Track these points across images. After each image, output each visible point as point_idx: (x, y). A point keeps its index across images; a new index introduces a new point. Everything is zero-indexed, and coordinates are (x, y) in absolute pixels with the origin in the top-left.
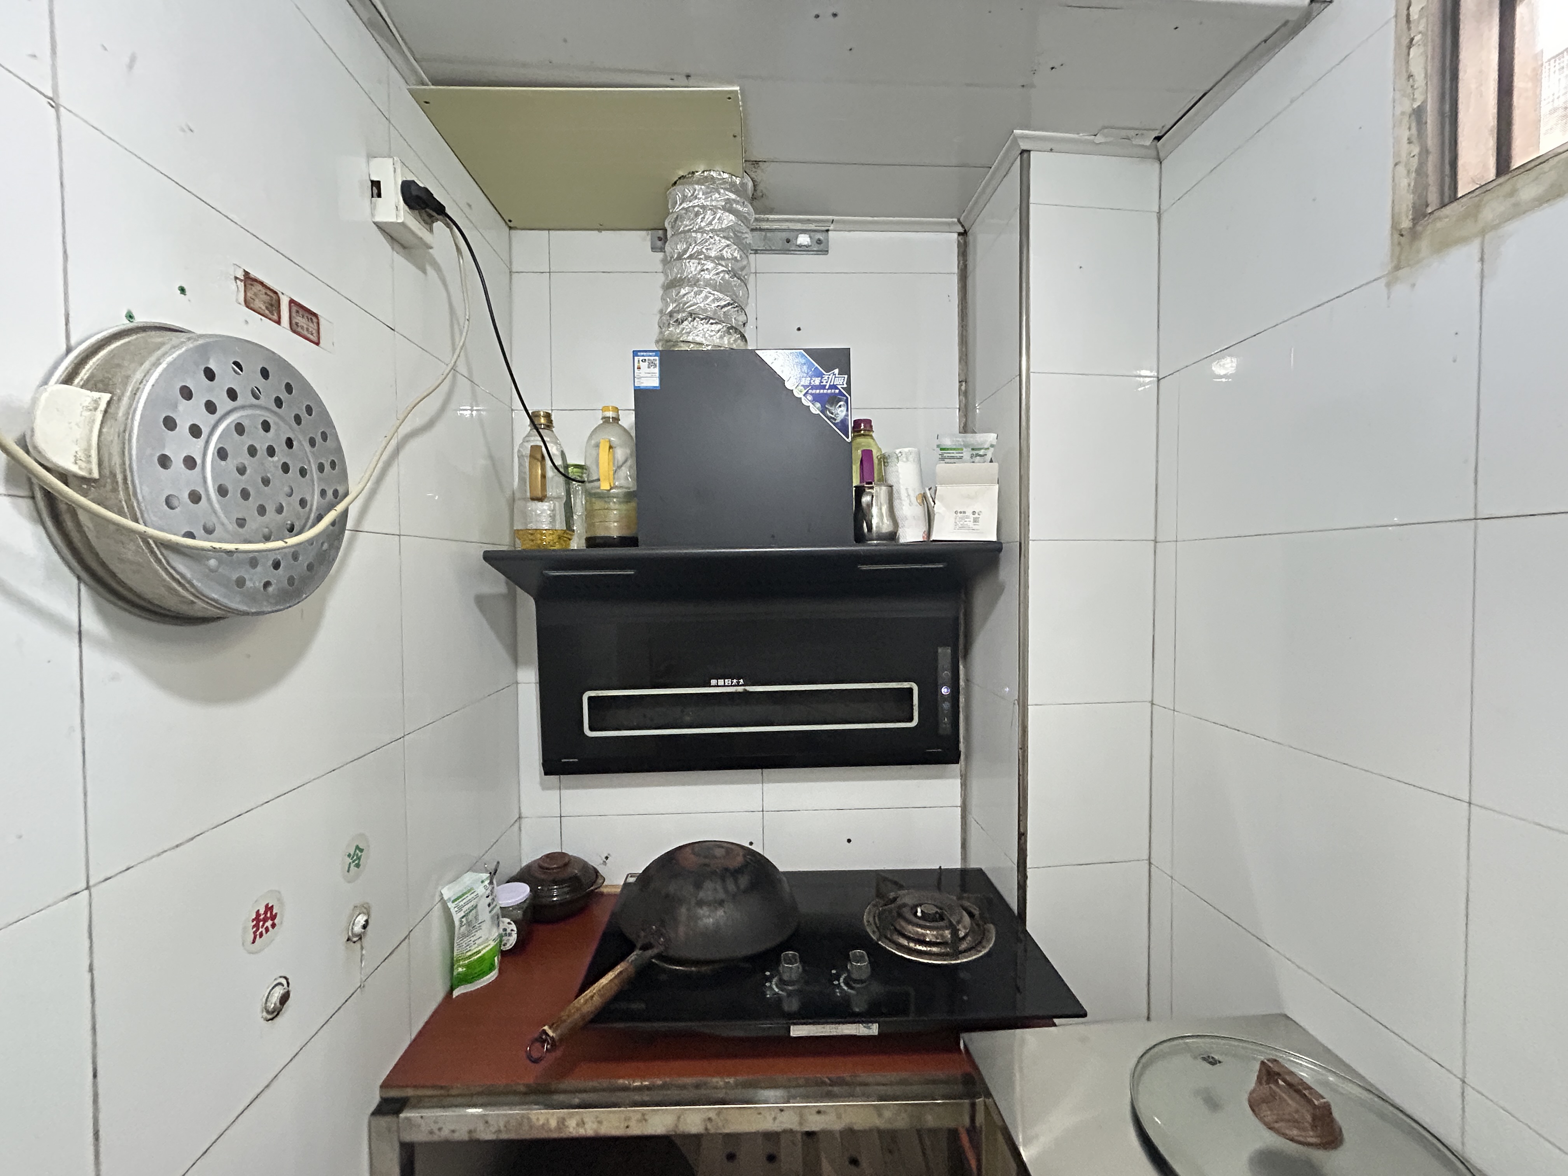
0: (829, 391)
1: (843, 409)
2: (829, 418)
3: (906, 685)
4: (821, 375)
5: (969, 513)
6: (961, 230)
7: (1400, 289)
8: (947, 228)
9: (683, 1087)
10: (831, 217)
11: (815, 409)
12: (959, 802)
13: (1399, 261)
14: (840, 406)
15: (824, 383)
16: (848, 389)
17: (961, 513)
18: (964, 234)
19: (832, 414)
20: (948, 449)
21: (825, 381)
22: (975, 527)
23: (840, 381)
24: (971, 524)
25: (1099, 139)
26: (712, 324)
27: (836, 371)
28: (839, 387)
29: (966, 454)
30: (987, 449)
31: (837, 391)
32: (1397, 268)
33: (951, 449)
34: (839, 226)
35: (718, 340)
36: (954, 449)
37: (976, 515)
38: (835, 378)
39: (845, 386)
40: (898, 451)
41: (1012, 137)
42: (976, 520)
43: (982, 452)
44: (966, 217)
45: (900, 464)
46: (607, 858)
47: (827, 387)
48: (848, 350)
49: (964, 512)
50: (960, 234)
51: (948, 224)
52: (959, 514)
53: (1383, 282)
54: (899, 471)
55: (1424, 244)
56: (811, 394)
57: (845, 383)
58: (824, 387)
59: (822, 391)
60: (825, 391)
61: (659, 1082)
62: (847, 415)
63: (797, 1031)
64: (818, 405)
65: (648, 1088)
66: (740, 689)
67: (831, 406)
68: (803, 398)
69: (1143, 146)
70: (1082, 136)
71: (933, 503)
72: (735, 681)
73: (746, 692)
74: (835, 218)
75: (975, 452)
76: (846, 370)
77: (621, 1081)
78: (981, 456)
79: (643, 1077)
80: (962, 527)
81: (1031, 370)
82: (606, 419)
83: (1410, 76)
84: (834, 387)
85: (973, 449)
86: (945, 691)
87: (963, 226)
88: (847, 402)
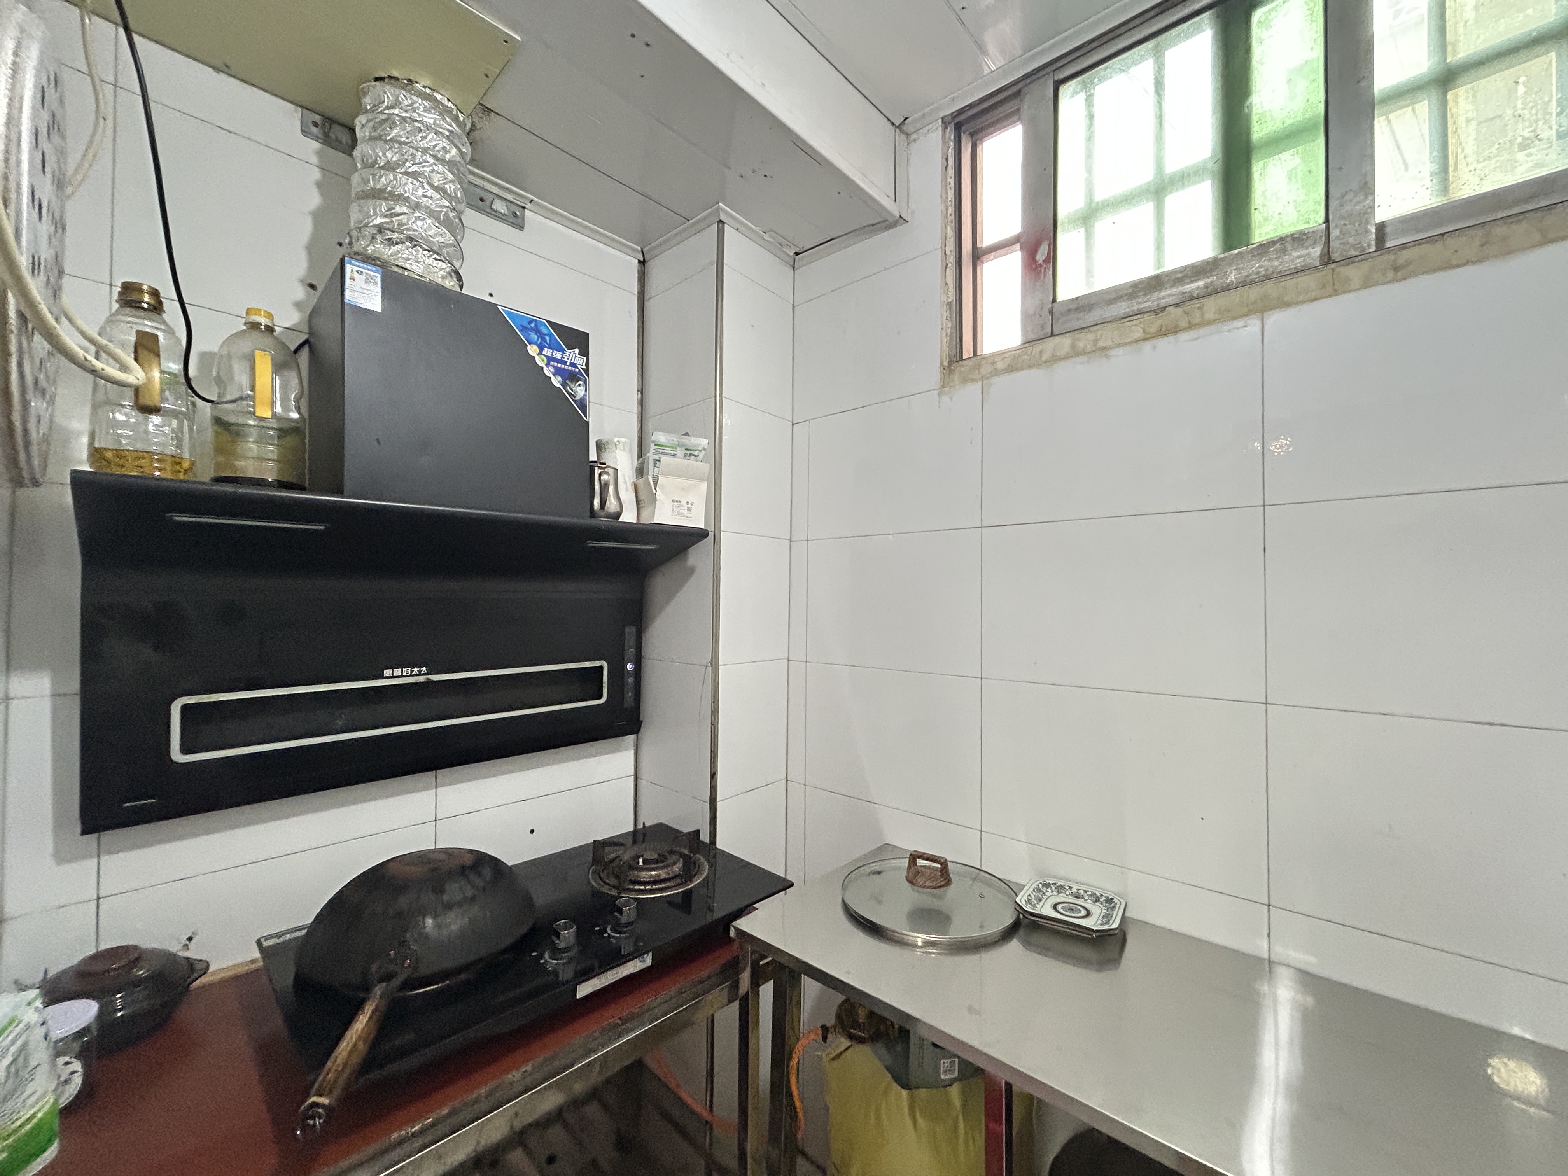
0: (570, 368)
1: (582, 388)
2: (570, 394)
3: (597, 664)
4: (563, 351)
5: (684, 503)
6: (642, 259)
7: (946, 398)
8: (629, 251)
9: (476, 1101)
10: (531, 197)
11: (556, 382)
12: (632, 772)
13: (944, 384)
14: (579, 385)
15: (565, 359)
16: (587, 371)
17: (677, 502)
18: (642, 263)
19: (572, 390)
20: (662, 446)
21: (566, 357)
22: (688, 515)
23: (580, 361)
24: (685, 512)
25: (766, 237)
26: (435, 259)
27: (577, 351)
28: (579, 367)
29: (680, 452)
30: (700, 451)
31: (577, 370)
32: (943, 386)
33: (666, 446)
34: (536, 209)
35: (440, 280)
36: (669, 447)
37: (690, 506)
38: (573, 356)
39: (584, 367)
40: (616, 440)
41: (717, 206)
42: (689, 509)
43: (696, 453)
44: (649, 251)
45: (617, 452)
46: (190, 939)
47: (568, 364)
48: (588, 334)
49: (680, 502)
50: (640, 262)
51: (634, 250)
52: (675, 503)
53: (936, 392)
54: (618, 457)
55: (956, 377)
56: (553, 366)
57: (584, 364)
58: (565, 363)
59: (563, 366)
60: (566, 367)
61: (445, 1111)
62: (585, 395)
63: (584, 990)
64: (560, 378)
65: (433, 1125)
66: (422, 679)
67: (572, 382)
68: (545, 368)
69: (787, 254)
70: (757, 229)
71: (654, 491)
72: (416, 669)
73: (429, 682)
74: (535, 199)
75: (688, 452)
76: (585, 352)
77: (395, 1135)
78: (695, 456)
79: (421, 1116)
80: (678, 514)
81: (724, 395)
82: (255, 326)
83: (946, 284)
84: (573, 365)
85: (686, 449)
86: (630, 667)
87: (644, 256)
88: (585, 382)
